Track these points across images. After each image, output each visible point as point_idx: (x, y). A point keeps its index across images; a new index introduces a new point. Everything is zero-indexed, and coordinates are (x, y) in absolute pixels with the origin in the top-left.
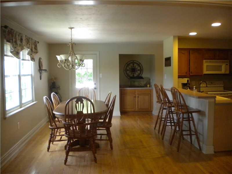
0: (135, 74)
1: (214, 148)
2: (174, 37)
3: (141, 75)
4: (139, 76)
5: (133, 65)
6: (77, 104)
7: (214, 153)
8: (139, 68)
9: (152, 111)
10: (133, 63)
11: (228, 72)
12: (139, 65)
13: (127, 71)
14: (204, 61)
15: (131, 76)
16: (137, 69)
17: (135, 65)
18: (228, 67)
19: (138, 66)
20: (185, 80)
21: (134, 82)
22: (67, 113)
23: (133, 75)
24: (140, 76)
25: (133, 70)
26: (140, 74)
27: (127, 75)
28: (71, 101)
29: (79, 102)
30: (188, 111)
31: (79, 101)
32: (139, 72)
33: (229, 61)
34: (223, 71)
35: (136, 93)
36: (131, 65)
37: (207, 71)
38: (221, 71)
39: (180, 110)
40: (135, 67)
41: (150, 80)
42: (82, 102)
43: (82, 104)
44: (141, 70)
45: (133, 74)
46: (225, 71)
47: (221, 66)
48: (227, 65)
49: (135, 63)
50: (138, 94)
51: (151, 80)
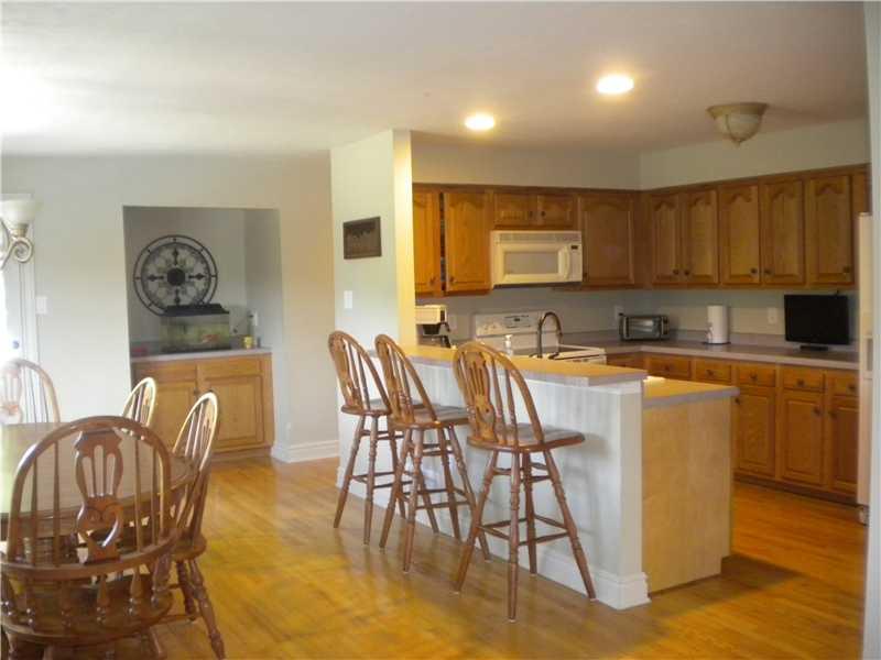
0: (185, 292)
1: (648, 581)
2: (397, 133)
3: (208, 296)
4: (201, 300)
5: (176, 254)
6: (87, 461)
7: (648, 600)
8: (200, 269)
9: (268, 448)
10: (176, 246)
11: (578, 277)
12: (199, 253)
13: (150, 282)
14: (496, 235)
15: (169, 301)
16: (192, 270)
17: (183, 254)
18: (578, 255)
19: (197, 258)
20: (432, 313)
21: (185, 327)
22: (26, 507)
23: (178, 300)
24: (206, 300)
25: (176, 277)
26: (205, 295)
27: (147, 302)
28: (52, 447)
29: (99, 450)
30: (542, 442)
31: (100, 444)
32: (200, 284)
33: (579, 233)
34: (562, 275)
35: (201, 377)
36: (167, 254)
37: (508, 271)
38: (555, 270)
39: (500, 438)
40: (184, 262)
41: (252, 316)
42: (112, 447)
43: (112, 459)
44: (210, 276)
45: (173, 296)
46: (570, 272)
47: (554, 254)
48: (574, 247)
49: (183, 246)
50: (207, 379)
51: (256, 319)
